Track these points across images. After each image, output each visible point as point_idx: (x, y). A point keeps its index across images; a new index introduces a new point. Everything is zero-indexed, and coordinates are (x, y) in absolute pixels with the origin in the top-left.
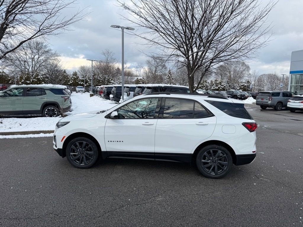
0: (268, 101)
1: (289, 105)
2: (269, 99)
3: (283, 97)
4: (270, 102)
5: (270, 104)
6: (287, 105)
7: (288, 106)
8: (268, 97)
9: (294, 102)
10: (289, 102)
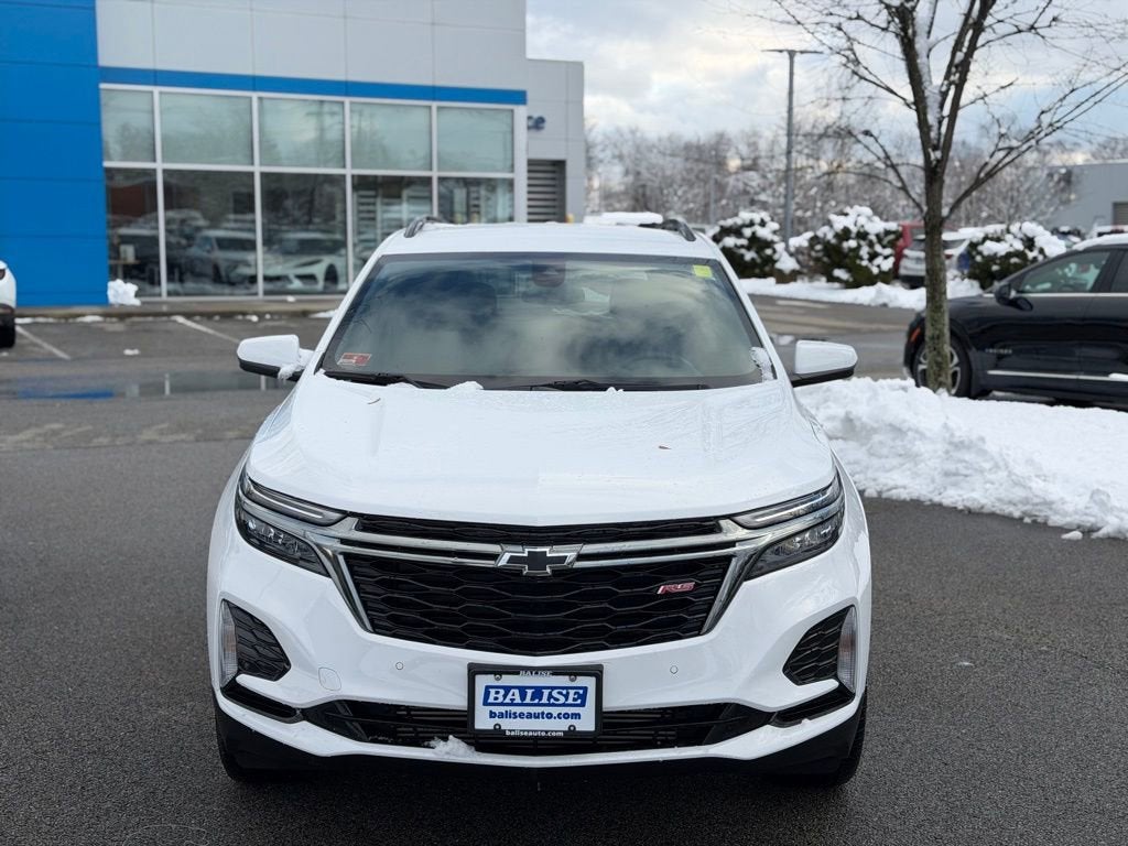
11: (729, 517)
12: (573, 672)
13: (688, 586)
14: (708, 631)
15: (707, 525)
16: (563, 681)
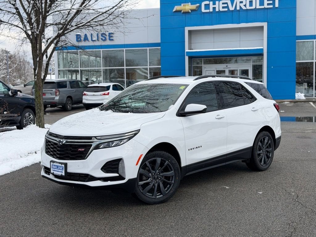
0: (55, 96)
1: (87, 100)
2: (56, 93)
3: (72, 88)
4: (57, 98)
5: (57, 101)
6: (82, 101)
7: (84, 101)
8: (54, 90)
9: (94, 95)
10: (85, 95)
11: (95, 137)
12: (62, 163)
13: (83, 150)
14: (86, 159)
15: (90, 138)
16: (60, 165)
